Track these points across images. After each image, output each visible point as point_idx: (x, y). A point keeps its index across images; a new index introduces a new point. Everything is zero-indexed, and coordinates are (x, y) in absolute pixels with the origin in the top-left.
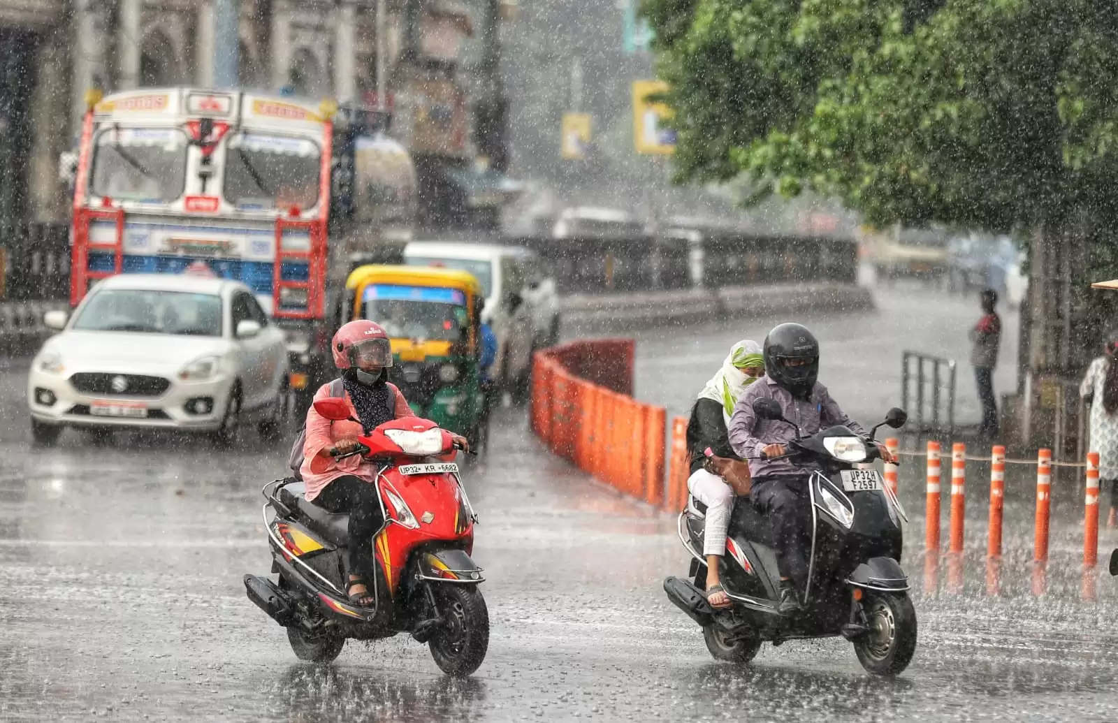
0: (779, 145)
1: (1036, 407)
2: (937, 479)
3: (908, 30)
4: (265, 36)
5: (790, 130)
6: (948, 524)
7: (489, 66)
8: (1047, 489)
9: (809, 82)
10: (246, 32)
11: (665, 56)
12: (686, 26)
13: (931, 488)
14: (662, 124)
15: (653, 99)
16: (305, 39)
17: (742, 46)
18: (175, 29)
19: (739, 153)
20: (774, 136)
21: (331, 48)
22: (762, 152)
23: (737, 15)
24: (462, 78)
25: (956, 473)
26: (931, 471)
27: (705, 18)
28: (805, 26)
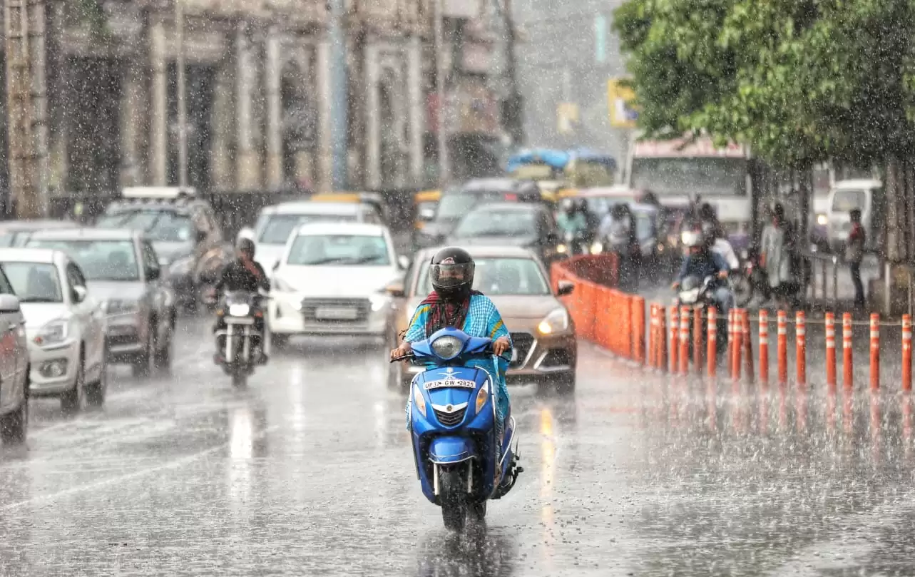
0: (711, 114)
1: (894, 286)
2: (833, 338)
3: (797, 34)
4: (361, 66)
5: (718, 104)
6: (841, 369)
7: (510, 72)
9: (729, 73)
10: (350, 59)
11: (630, 55)
12: (644, 36)
13: (829, 344)
14: (627, 106)
15: (623, 83)
16: (390, 62)
17: (684, 50)
18: (302, 58)
19: (684, 120)
20: (708, 108)
21: (405, 67)
22: (699, 119)
23: (681, 30)
24: (491, 84)
25: (846, 333)
26: (829, 333)
27: (656, 33)
28: (728, 35)
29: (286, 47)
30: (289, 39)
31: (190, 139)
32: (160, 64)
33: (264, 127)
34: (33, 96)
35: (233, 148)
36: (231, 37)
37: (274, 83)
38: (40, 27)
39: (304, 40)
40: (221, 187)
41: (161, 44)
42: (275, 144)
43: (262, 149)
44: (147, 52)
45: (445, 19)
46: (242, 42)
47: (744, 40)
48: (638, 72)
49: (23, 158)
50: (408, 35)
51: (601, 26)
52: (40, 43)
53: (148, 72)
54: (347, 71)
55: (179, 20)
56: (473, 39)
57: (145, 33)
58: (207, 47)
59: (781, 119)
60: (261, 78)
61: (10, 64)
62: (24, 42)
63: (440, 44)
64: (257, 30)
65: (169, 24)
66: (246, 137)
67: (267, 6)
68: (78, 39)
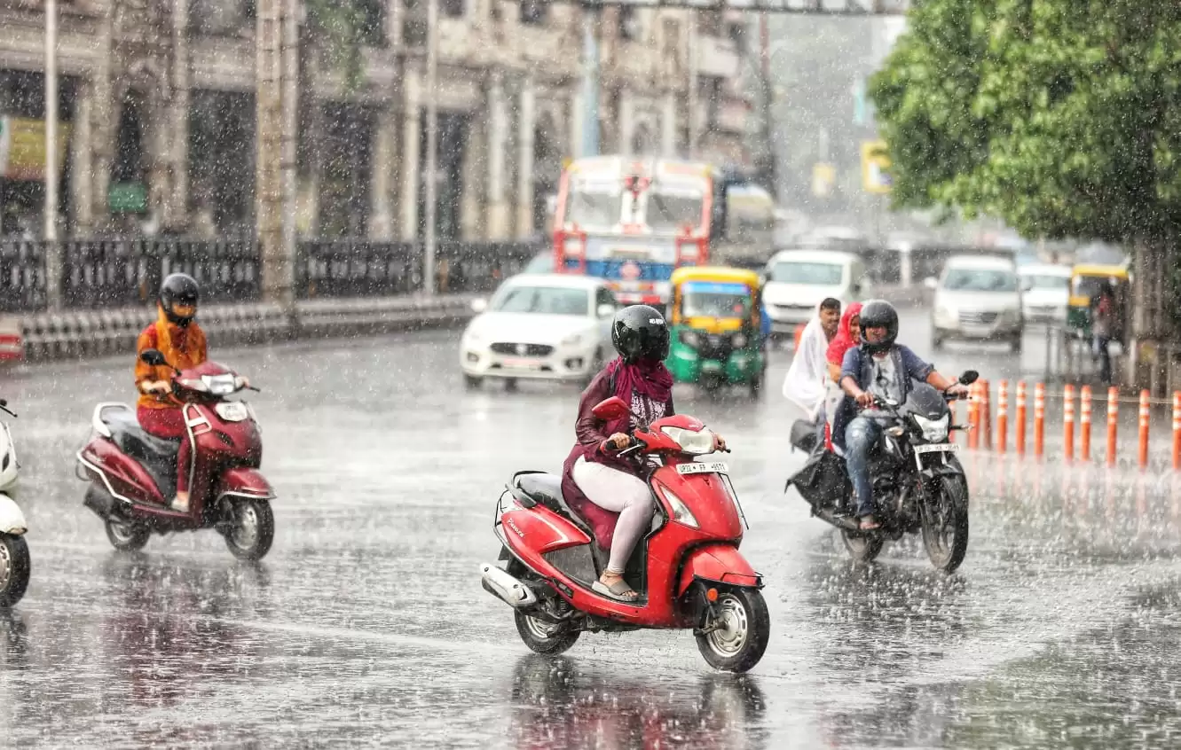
0: (962, 184)
1: (1138, 363)
2: (1072, 412)
3: (1049, 108)
4: (616, 115)
5: (970, 174)
6: (1079, 442)
7: (765, 132)
8: (1147, 418)
9: (984, 141)
10: (604, 114)
11: (885, 125)
12: (897, 107)
13: (1068, 418)
14: (883, 171)
15: (877, 152)
16: (643, 117)
17: (936, 119)
19: (935, 190)
20: (960, 178)
21: (659, 123)
22: (950, 189)
23: (934, 98)
24: (746, 142)
25: (1085, 407)
26: (1068, 406)
27: (911, 99)
28: (982, 104)
29: (538, 98)
30: (542, 89)
31: (440, 188)
32: (413, 112)
33: (516, 179)
34: (283, 139)
35: (484, 201)
36: (484, 88)
37: (527, 134)
38: (292, 69)
39: (560, 92)
40: (470, 237)
41: (416, 91)
42: (526, 194)
43: (513, 201)
44: (399, 97)
45: (702, 76)
46: (496, 92)
47: (1000, 109)
48: (892, 141)
49: (268, 199)
50: (665, 91)
51: (858, 90)
52: (292, 88)
53: (400, 119)
54: (600, 123)
55: (431, 65)
56: (731, 100)
57: (399, 80)
58: (458, 95)
59: (1033, 191)
60: (514, 129)
61: (260, 106)
62: (276, 85)
63: (693, 101)
64: (513, 81)
65: (423, 72)
66: (497, 188)
67: (524, 57)
68: (331, 84)
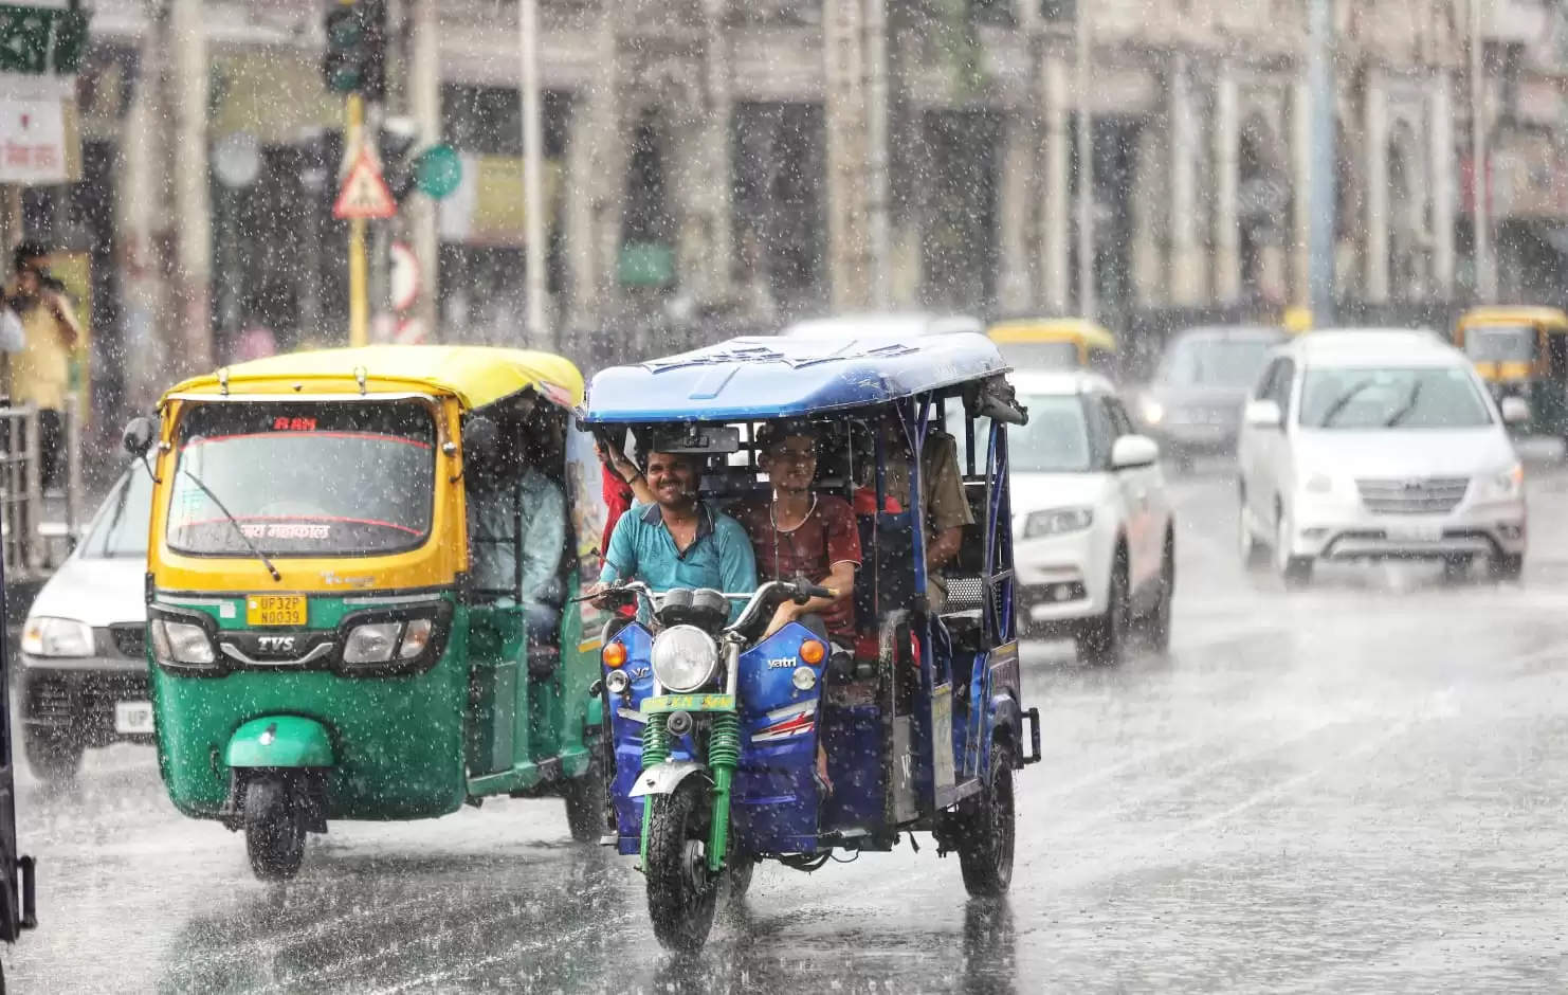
4: (1360, 112)
10: (1342, 106)
16: (1401, 109)
18: (1270, 106)
21: (1427, 117)
24: (1562, 141)
29: (1244, 91)
30: (1250, 78)
31: (1100, 227)
32: (1057, 119)
33: (1211, 209)
34: (866, 170)
35: (1166, 246)
36: (1161, 79)
37: (1228, 145)
38: (878, 67)
39: (1276, 80)
40: (1148, 301)
41: (1063, 89)
42: (1229, 234)
43: (1210, 245)
44: (1038, 96)
45: (1490, 45)
46: (1180, 84)
49: (851, 260)
50: (1434, 68)
52: (879, 89)
53: (1043, 129)
54: (1338, 124)
55: (1083, 51)
56: (1536, 77)
57: (1036, 74)
58: (1126, 92)
60: (1209, 137)
61: (833, 122)
62: (855, 88)
63: (1477, 81)
64: (1205, 65)
65: (1071, 60)
66: (1185, 226)
67: (1219, 29)
68: (937, 85)
